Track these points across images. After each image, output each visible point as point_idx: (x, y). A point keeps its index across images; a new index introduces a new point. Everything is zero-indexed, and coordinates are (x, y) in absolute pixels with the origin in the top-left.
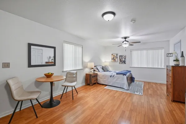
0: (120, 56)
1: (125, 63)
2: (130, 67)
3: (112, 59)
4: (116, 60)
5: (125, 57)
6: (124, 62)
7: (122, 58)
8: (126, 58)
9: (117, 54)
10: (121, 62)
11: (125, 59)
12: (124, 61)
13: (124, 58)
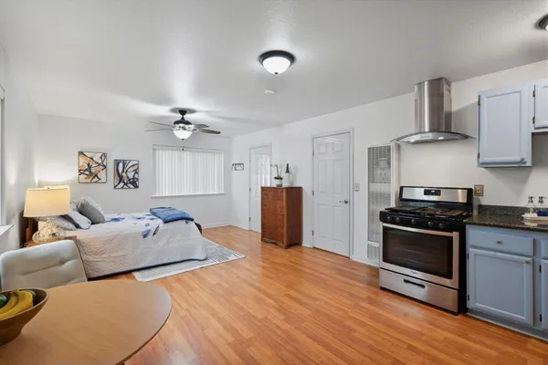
0: (117, 163)
1: (136, 187)
2: (152, 198)
3: (81, 172)
4: (102, 175)
5: (135, 167)
6: (134, 183)
7: (124, 168)
8: (140, 171)
9: (104, 156)
10: (122, 184)
11: (136, 173)
12: (134, 178)
13: (132, 169)
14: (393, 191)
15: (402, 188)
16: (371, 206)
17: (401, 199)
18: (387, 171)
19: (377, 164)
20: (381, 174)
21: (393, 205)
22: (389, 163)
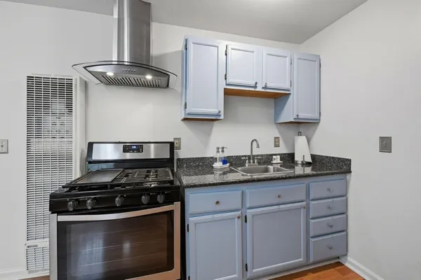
14: (77, 150)
15: (91, 145)
16: (33, 178)
17: (88, 160)
18: (64, 118)
19: (47, 107)
20: (54, 124)
21: (76, 174)
22: (69, 107)
